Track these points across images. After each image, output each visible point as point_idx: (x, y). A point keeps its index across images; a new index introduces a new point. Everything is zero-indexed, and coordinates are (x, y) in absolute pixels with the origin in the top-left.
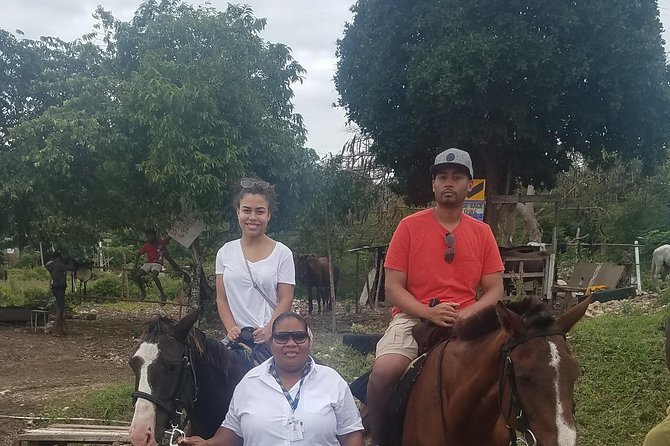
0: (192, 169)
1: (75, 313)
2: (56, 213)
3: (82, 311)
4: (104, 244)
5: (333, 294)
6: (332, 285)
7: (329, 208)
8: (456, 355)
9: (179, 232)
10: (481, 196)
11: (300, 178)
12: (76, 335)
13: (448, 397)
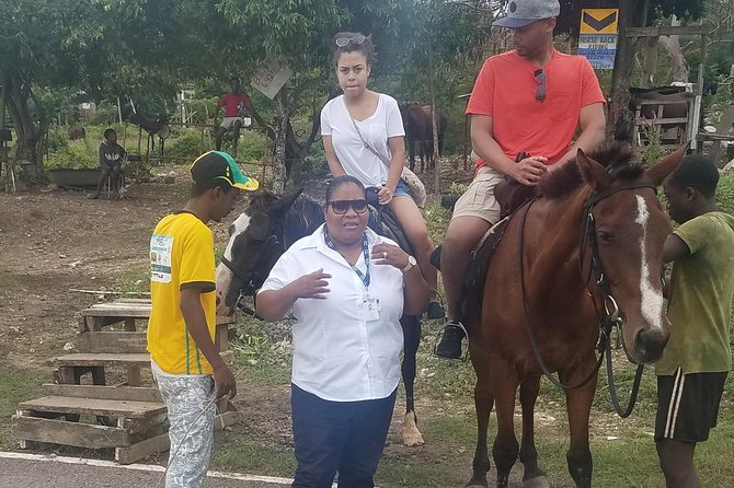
0: (276, 7)
1: (153, 176)
2: (131, 62)
3: (159, 173)
4: (187, 96)
5: (436, 148)
6: (436, 138)
7: (434, 48)
8: (539, 216)
9: (263, 81)
10: (613, 28)
11: (398, 13)
12: (151, 200)
13: (530, 264)
